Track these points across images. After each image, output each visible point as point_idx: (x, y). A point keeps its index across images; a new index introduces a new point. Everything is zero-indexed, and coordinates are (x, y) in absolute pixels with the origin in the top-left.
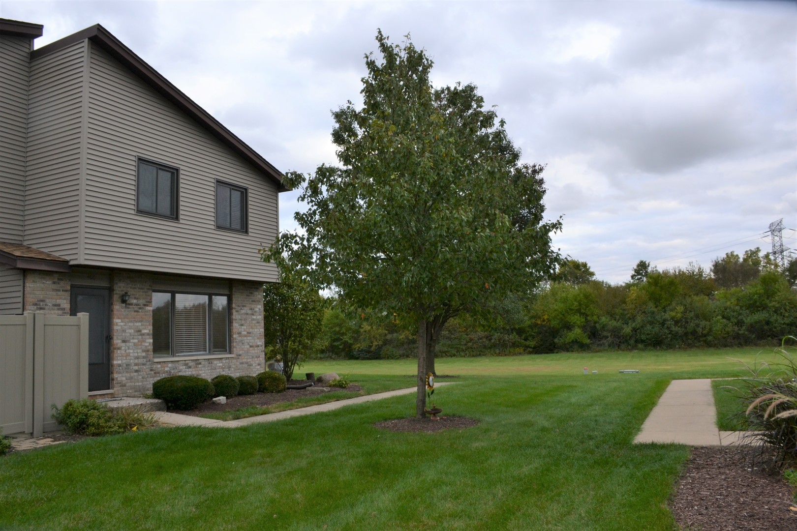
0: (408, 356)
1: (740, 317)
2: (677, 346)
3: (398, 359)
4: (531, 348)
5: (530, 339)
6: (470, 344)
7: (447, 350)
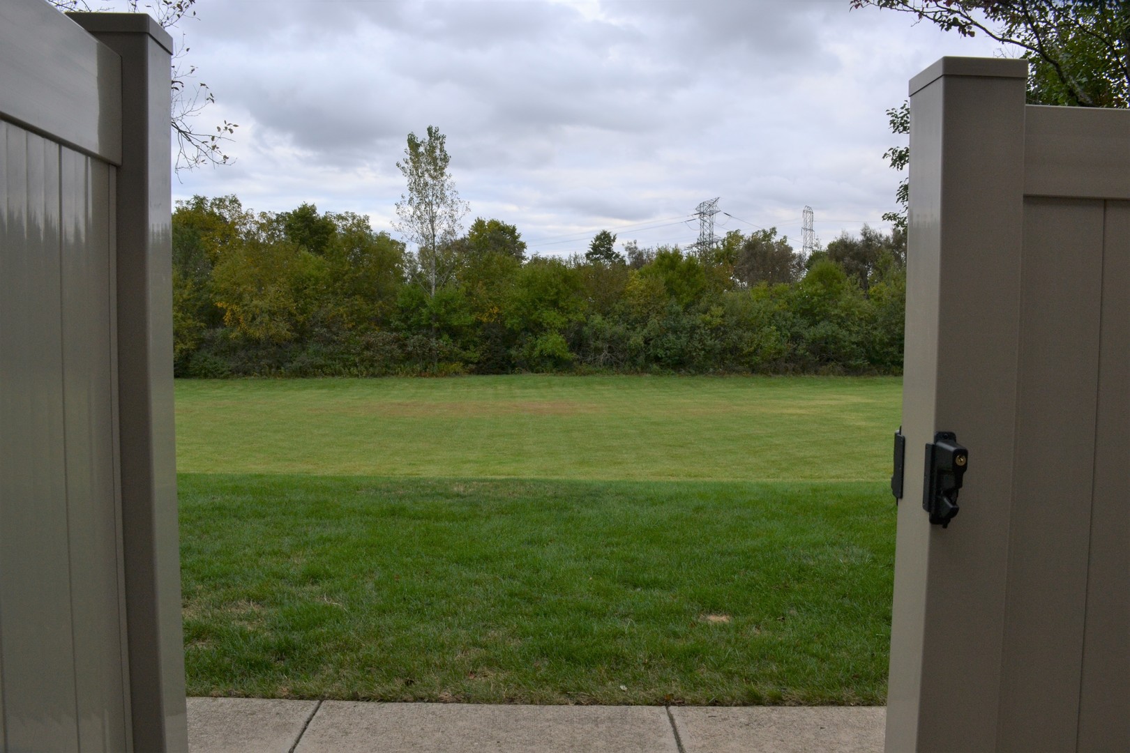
0: (246, 373)
1: (795, 329)
2: (711, 370)
3: (226, 377)
4: (472, 363)
5: (472, 347)
6: (367, 354)
7: (323, 362)
